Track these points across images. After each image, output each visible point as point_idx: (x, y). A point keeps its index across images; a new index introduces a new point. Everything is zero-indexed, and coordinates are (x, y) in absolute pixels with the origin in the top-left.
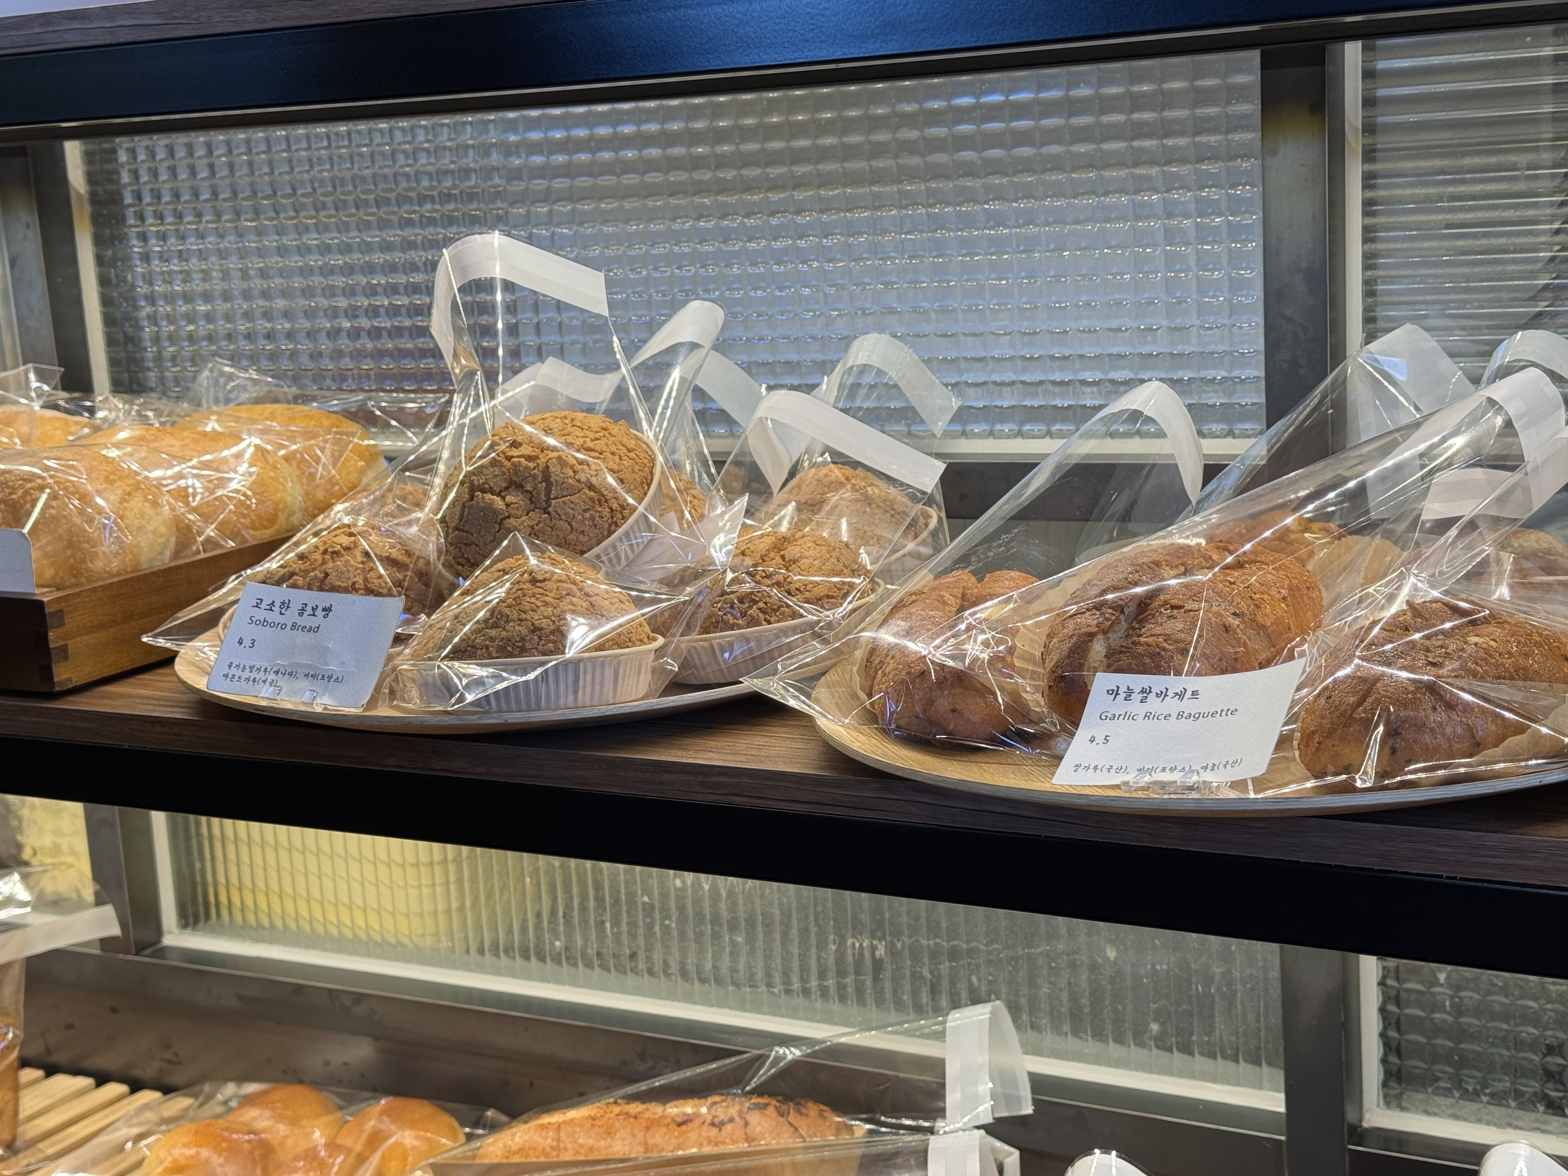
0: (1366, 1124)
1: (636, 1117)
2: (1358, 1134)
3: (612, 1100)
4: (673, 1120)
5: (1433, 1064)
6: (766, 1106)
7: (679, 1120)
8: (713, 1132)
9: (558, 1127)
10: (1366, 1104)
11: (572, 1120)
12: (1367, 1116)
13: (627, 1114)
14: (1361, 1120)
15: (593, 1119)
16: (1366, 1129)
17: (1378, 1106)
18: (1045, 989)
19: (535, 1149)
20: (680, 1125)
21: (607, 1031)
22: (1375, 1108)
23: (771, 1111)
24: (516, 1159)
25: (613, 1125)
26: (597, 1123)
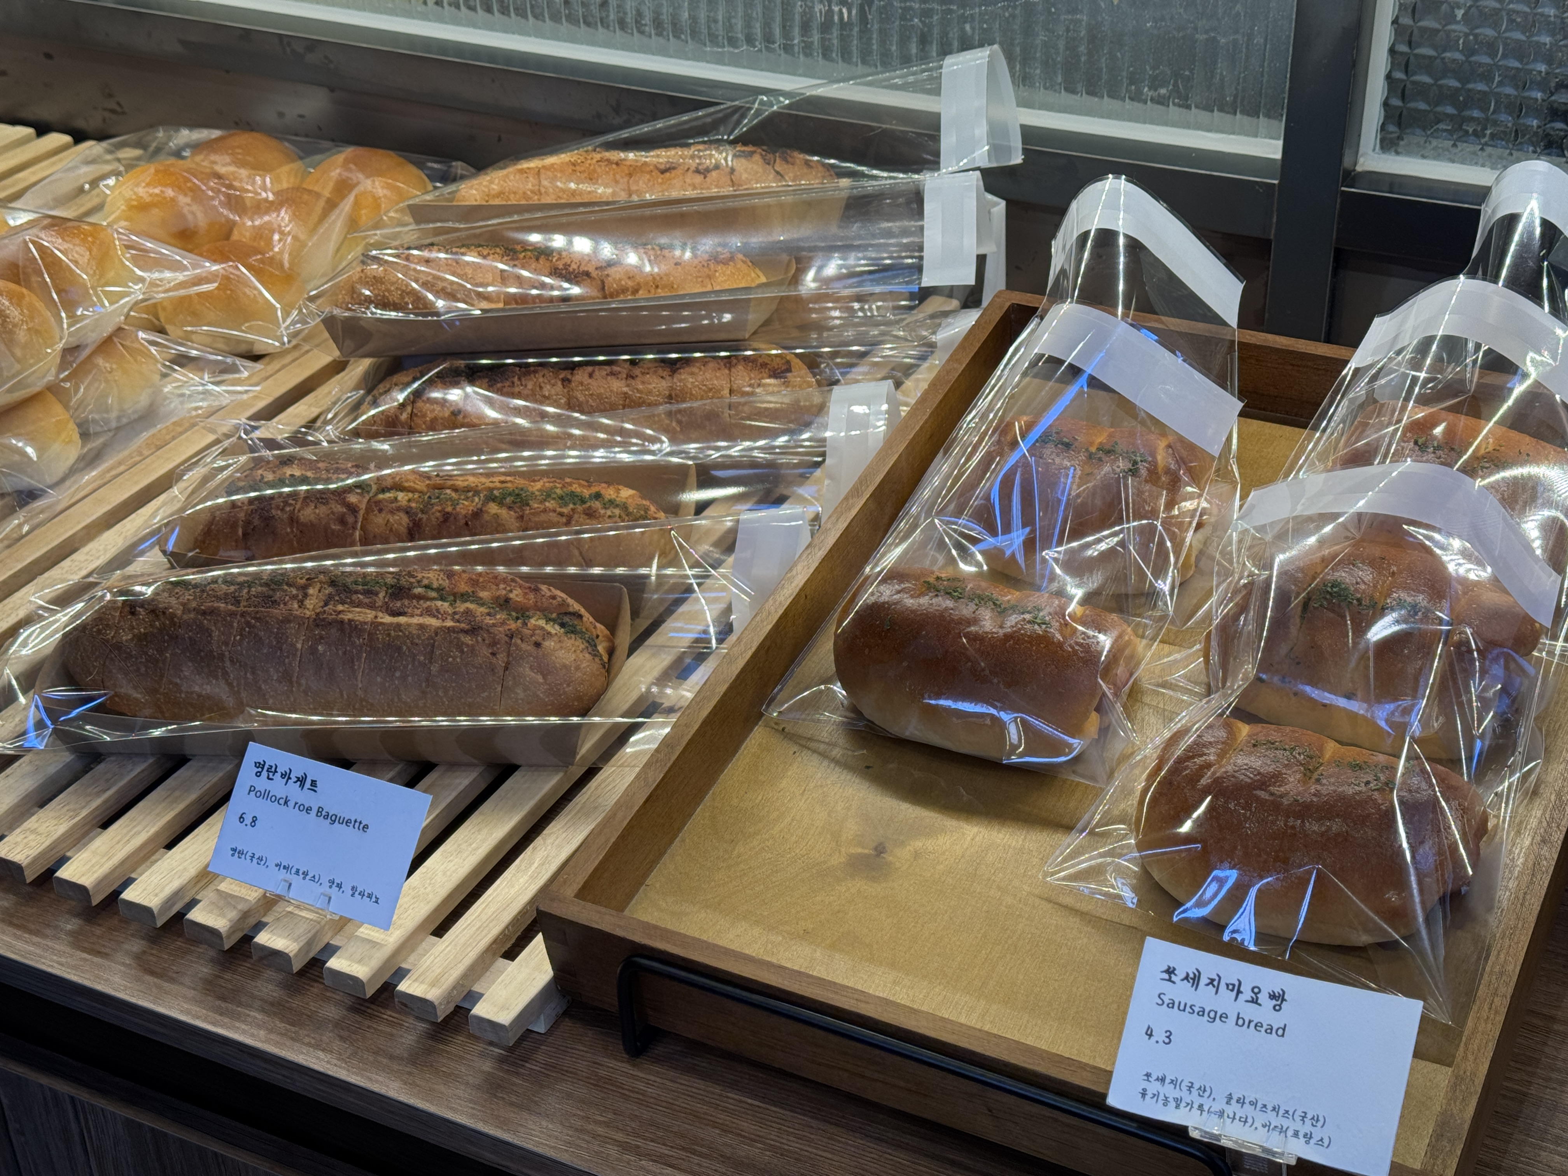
0: (1359, 169)
1: (617, 164)
2: (1351, 177)
3: (590, 148)
4: (657, 168)
5: (1436, 106)
6: (752, 153)
7: (662, 167)
8: (699, 179)
9: (538, 172)
10: (1362, 150)
11: (552, 165)
12: (1361, 160)
13: (608, 160)
14: (1355, 164)
15: (574, 165)
16: (1360, 173)
17: (1374, 150)
18: (1042, 37)
19: (515, 193)
20: (663, 172)
21: (579, 83)
22: (1370, 152)
23: (757, 157)
24: (497, 202)
25: (594, 171)
26: (578, 168)
